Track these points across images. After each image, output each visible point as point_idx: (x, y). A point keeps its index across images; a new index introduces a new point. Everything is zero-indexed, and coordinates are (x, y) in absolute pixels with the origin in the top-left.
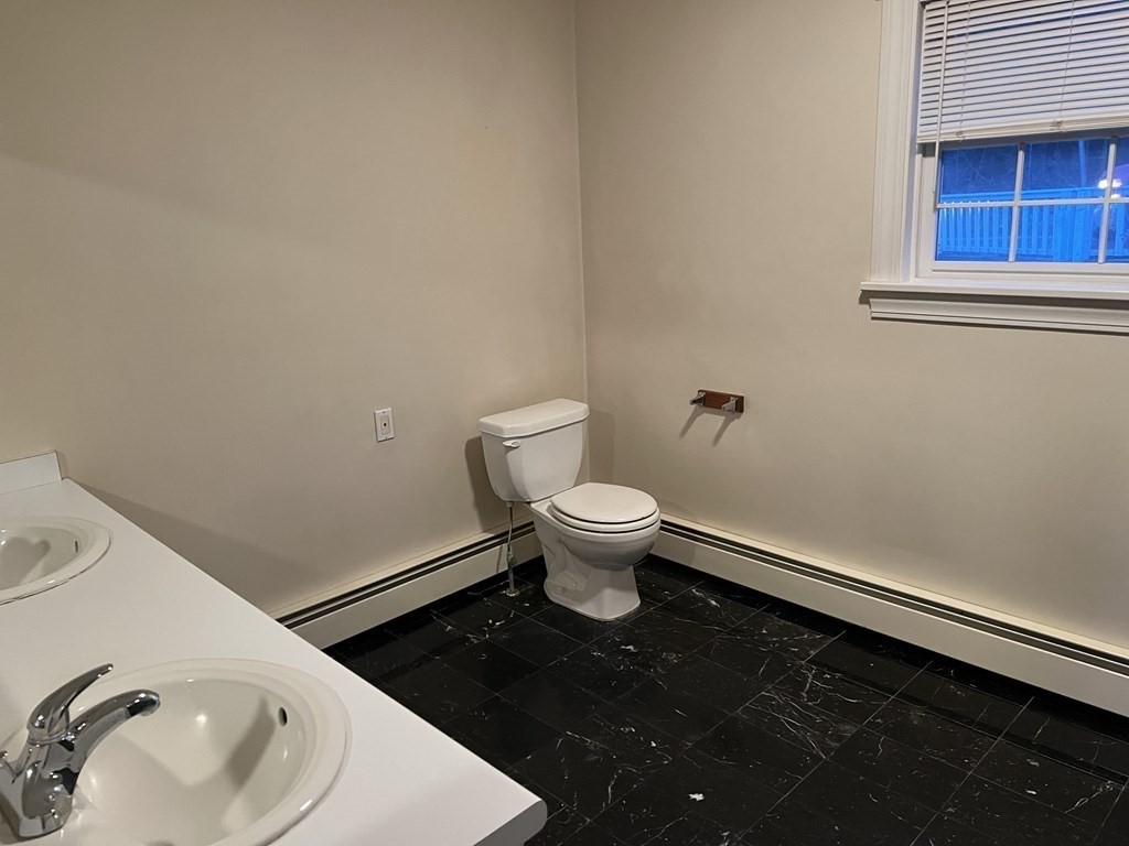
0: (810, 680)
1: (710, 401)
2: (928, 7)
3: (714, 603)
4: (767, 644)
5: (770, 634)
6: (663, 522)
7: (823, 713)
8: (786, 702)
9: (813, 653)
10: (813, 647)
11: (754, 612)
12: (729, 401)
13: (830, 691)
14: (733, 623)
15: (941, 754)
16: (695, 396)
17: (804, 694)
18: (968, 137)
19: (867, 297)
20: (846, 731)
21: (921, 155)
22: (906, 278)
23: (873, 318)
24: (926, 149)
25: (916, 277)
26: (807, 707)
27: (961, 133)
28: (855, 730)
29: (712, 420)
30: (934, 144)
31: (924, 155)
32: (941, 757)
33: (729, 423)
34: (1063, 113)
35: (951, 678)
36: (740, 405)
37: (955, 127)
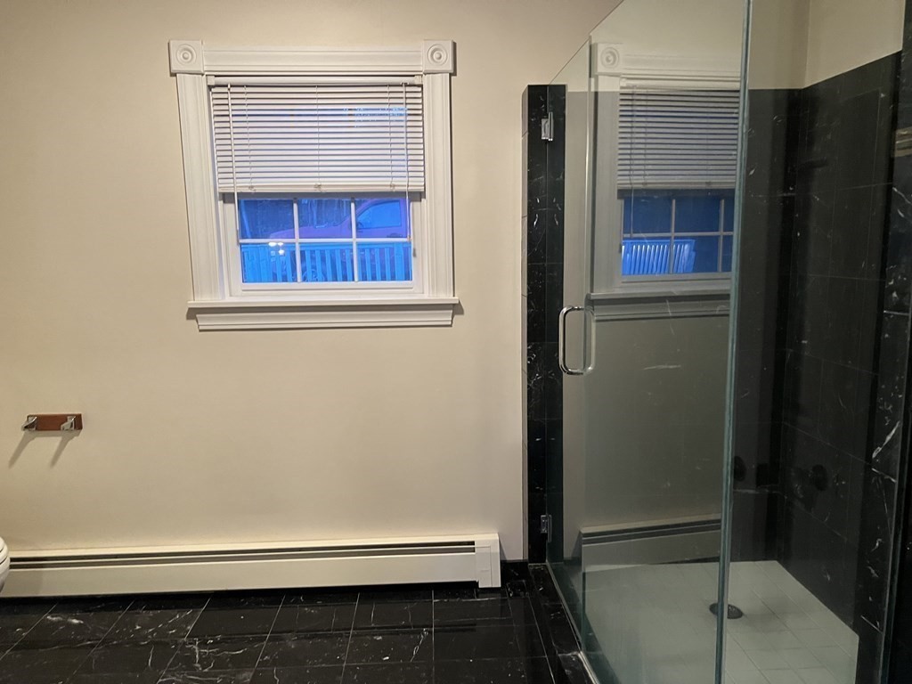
0: (197, 651)
1: (43, 424)
2: (213, 90)
3: (75, 621)
4: (145, 638)
5: (144, 627)
6: (12, 560)
7: (221, 673)
8: (184, 678)
9: (190, 628)
10: (188, 623)
11: (120, 615)
12: (66, 420)
13: (218, 652)
14: (104, 632)
15: (320, 660)
16: (24, 422)
17: (197, 665)
18: (259, 190)
19: (193, 313)
20: (245, 679)
21: (222, 202)
22: (224, 296)
23: (201, 331)
24: (226, 197)
25: (231, 296)
26: (206, 675)
27: (252, 187)
28: (251, 674)
29: (47, 443)
30: (234, 194)
31: (224, 202)
32: (322, 663)
33: (66, 444)
34: (321, 179)
35: (302, 603)
36: (78, 423)
37: (247, 183)
